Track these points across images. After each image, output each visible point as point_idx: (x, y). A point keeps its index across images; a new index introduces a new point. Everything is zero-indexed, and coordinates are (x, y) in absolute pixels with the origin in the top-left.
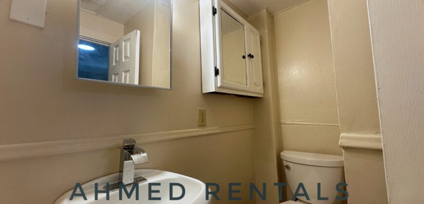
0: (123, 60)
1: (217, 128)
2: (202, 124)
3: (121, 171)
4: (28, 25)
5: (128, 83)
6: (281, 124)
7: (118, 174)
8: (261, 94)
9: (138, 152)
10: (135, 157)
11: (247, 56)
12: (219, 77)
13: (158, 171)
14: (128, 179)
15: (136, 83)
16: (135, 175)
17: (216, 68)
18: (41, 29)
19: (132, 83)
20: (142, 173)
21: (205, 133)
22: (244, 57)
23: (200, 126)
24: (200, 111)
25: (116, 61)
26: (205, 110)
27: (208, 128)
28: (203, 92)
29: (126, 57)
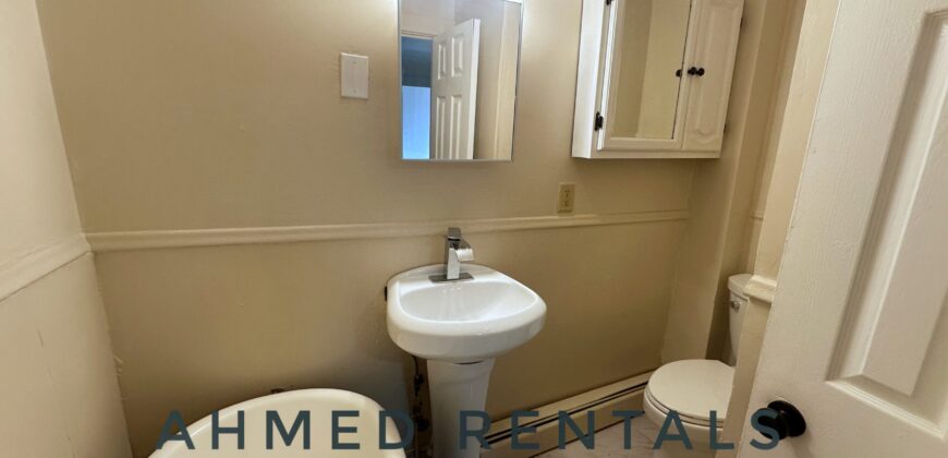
0: (453, 73)
1: (594, 216)
2: (566, 206)
3: (446, 263)
4: (355, 99)
5: (457, 158)
6: (753, 218)
7: (442, 265)
8: (714, 152)
9: (463, 247)
10: (460, 252)
11: (685, 72)
12: (602, 132)
13: (489, 269)
14: (453, 273)
15: (470, 156)
16: (461, 270)
17: (598, 114)
18: (366, 100)
19: (463, 158)
20: (470, 269)
21: (570, 223)
22: (679, 73)
23: (560, 212)
24: (563, 186)
25: (442, 73)
26: (573, 186)
27: (576, 216)
28: (575, 155)
29: (457, 70)
